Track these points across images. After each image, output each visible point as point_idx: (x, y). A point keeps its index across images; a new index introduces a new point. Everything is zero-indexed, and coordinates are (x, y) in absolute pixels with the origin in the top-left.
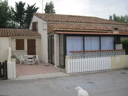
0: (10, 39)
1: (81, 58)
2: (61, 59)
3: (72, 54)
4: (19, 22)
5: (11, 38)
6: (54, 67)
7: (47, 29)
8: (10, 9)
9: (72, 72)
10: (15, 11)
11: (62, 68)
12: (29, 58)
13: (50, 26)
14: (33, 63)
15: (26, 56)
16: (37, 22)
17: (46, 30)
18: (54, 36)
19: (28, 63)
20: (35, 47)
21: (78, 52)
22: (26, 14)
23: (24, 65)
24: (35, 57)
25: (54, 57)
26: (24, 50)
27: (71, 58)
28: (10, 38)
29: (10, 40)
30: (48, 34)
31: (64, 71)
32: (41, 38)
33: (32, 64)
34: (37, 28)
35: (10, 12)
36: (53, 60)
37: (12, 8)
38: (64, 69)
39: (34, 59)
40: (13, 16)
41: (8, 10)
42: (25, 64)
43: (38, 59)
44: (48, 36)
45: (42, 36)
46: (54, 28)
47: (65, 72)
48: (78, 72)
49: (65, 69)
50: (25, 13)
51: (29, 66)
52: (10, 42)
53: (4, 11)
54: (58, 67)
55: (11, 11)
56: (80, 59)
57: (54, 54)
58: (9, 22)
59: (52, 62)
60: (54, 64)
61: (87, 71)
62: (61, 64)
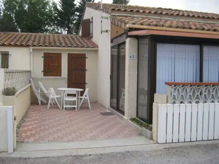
0: (31, 53)
1: (197, 102)
2: (140, 101)
3: (173, 90)
4: (66, 27)
5: (33, 50)
6: (122, 118)
7: (109, 29)
8: (51, 5)
9: (169, 141)
10: (59, 8)
11: (141, 125)
12: (69, 95)
13: (116, 21)
14: (76, 106)
15: (62, 90)
16: (91, 20)
17: (107, 31)
18: (124, 43)
19: (65, 106)
20: (84, 70)
21: (187, 84)
22: (78, 14)
23: (56, 110)
24: (82, 93)
25: (124, 95)
26: (60, 75)
27: (169, 101)
28: (31, 50)
29: (32, 55)
30: (112, 41)
31: (149, 136)
32: (97, 51)
33: (74, 108)
34: (91, 33)
35: (51, 11)
36: (121, 100)
37: (54, 4)
38: (147, 127)
39: (80, 97)
40: (55, 17)
41: (48, 7)
42: (58, 108)
43: (87, 98)
44: (112, 45)
45: (99, 48)
46: (126, 24)
47: (151, 138)
48: (188, 139)
49: (151, 129)
50: (76, 13)
51: (67, 112)
52: (32, 58)
53: (40, 9)
54: (133, 120)
55: (52, 9)
56: (194, 104)
57: (124, 88)
58: (49, 28)
59: (118, 107)
60: (123, 113)
61: (211, 138)
62: (140, 115)
